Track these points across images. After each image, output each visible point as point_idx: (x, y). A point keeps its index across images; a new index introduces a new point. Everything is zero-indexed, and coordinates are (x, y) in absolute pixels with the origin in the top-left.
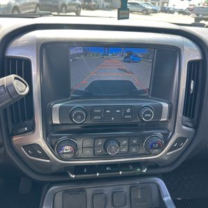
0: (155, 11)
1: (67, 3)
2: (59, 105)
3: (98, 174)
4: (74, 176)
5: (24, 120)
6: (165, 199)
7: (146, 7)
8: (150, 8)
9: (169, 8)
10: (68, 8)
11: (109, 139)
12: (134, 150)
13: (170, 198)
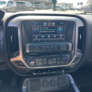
0: (67, 10)
1: (29, 7)
2: (29, 45)
3: (45, 73)
4: (35, 74)
5: (15, 51)
6: (72, 82)
7: (63, 8)
8: (65, 8)
9: (73, 8)
10: (29, 9)
11: (48, 58)
12: (59, 62)
13: (74, 82)
